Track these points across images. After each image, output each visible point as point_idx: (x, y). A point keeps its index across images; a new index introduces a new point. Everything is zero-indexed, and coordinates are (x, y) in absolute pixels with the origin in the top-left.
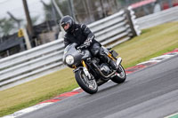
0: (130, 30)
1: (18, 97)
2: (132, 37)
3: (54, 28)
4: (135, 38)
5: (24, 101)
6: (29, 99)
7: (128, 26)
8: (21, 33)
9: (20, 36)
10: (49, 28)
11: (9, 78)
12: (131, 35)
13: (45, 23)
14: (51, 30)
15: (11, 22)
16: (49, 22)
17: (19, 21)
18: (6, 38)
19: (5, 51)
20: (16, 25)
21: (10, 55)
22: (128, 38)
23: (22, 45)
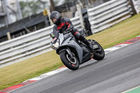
0: (131, 10)
1: (43, 63)
2: (133, 15)
3: (72, 8)
4: (135, 16)
5: (48, 66)
6: (52, 64)
7: (130, 6)
8: (46, 13)
9: (45, 15)
10: (67, 8)
11: (37, 48)
12: (132, 13)
13: (64, 4)
14: (69, 9)
15: (38, 4)
16: (68, 4)
17: (44, 3)
18: (34, 16)
19: (33, 26)
20: (42, 6)
21: (37, 30)
22: (129, 16)
23: (46, 22)
